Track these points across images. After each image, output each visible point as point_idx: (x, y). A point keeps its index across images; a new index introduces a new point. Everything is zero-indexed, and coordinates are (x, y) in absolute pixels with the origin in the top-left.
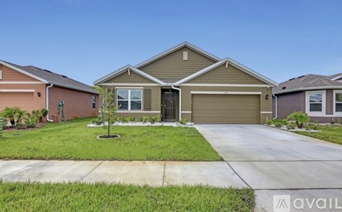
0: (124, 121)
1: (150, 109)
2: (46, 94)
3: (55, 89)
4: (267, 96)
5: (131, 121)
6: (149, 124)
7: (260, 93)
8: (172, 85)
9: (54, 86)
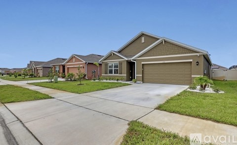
0: (107, 80)
1: (121, 74)
2: (86, 67)
3: (89, 65)
4: (198, 62)
5: (110, 80)
6: (116, 81)
7: (191, 60)
8: (131, 59)
9: (88, 63)
